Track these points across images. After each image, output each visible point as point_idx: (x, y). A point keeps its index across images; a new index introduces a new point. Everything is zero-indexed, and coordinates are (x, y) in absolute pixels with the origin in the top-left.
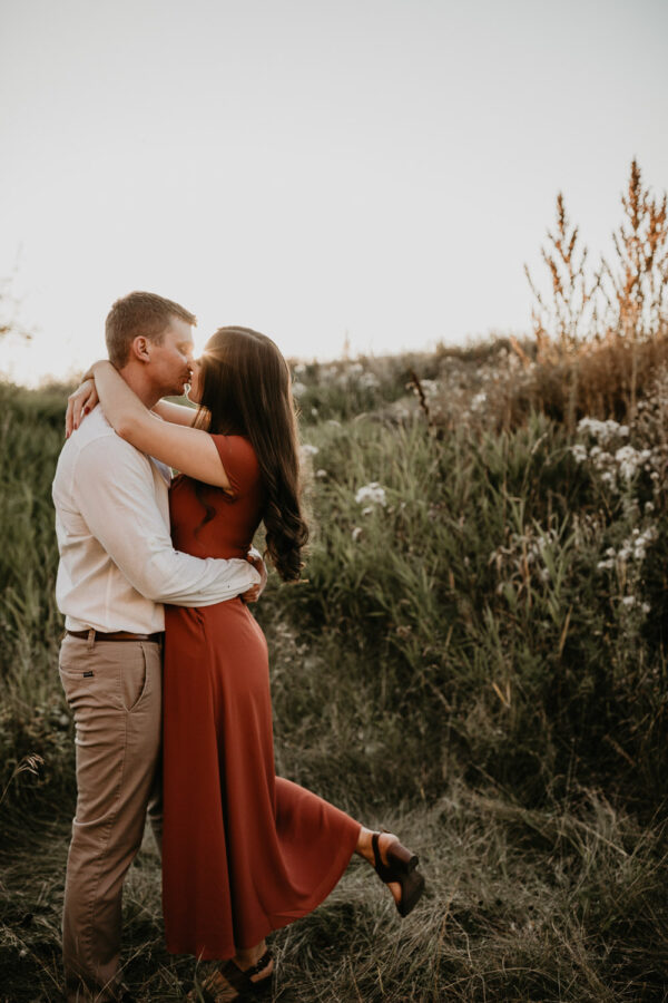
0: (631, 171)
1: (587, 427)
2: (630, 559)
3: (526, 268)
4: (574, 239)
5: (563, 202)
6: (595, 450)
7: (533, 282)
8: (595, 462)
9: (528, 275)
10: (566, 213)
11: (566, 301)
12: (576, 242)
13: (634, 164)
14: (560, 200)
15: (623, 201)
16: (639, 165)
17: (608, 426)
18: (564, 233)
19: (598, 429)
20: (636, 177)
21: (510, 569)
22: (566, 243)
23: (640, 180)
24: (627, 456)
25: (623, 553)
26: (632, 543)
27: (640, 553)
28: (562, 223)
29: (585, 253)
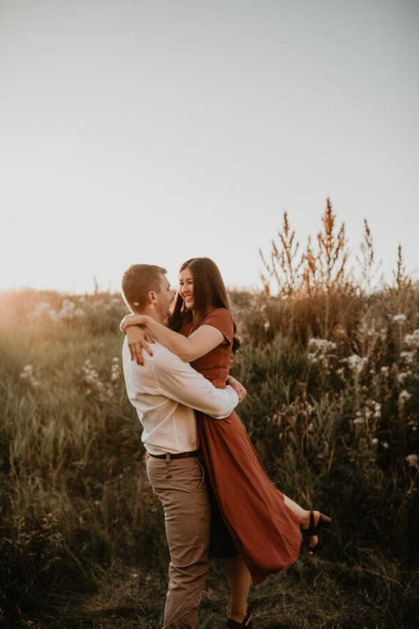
1: (314, 343)
2: (372, 419)
3: (260, 251)
4: (292, 237)
6: (322, 356)
7: (264, 257)
8: (323, 363)
9: (261, 255)
10: (288, 223)
11: (285, 271)
12: (293, 239)
14: (285, 215)
15: (323, 219)
16: (331, 201)
17: (324, 343)
18: (287, 234)
19: (322, 344)
20: (329, 207)
21: (285, 423)
22: (287, 240)
23: (331, 209)
25: (368, 414)
26: (372, 409)
27: (377, 414)
28: (286, 228)
29: (298, 245)
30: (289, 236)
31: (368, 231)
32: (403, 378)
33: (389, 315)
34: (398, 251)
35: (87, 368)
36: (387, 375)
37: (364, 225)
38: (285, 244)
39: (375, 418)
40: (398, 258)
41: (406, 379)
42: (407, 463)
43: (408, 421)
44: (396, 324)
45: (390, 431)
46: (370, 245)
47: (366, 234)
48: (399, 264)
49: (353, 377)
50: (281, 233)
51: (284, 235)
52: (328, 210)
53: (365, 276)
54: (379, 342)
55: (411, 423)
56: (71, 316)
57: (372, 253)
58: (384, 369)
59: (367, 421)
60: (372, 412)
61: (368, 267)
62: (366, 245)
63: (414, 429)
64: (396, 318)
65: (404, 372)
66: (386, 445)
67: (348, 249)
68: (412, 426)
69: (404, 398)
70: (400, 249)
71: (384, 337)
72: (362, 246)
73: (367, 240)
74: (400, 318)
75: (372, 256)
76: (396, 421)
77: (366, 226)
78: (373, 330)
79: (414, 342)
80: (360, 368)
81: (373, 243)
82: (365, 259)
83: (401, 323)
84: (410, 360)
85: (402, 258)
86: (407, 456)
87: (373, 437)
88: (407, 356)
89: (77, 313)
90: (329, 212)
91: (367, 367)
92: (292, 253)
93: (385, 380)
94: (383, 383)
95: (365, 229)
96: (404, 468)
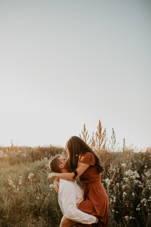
0: (99, 122)
2: (113, 203)
4: (87, 133)
5: (85, 126)
10: (86, 128)
13: (100, 121)
14: (84, 126)
15: (98, 128)
18: (85, 132)
20: (100, 123)
22: (85, 134)
24: (108, 181)
25: (111, 201)
26: (113, 199)
27: (114, 201)
28: (85, 130)
29: (89, 136)
30: (86, 133)
31: (114, 132)
32: (124, 187)
33: (120, 163)
34: (123, 141)
35: (10, 179)
36: (118, 186)
37: (112, 130)
38: (84, 136)
39: (114, 202)
40: (124, 143)
41: (126, 188)
42: (125, 219)
43: (125, 203)
44: (123, 167)
45: (119, 206)
46: (114, 137)
47: (113, 133)
48: (124, 145)
49: (107, 186)
50: (83, 132)
51: (84, 132)
52: (99, 125)
53: (112, 148)
54: (117, 173)
55: (126, 204)
56: (2, 157)
57: (115, 140)
58: (117, 184)
59: (111, 203)
60: (112, 200)
61: (114, 145)
62: (113, 137)
63: (127, 206)
64: (123, 165)
65: (125, 185)
66: (117, 212)
67: (107, 138)
68: (127, 205)
69: (124, 195)
70: (124, 140)
71: (118, 172)
72: (112, 137)
73: (113, 135)
74: (124, 165)
75: (115, 141)
76: (122, 203)
77: (113, 131)
78: (114, 169)
79: (128, 174)
80: (109, 184)
81: (115, 136)
82: (113, 142)
83: (124, 167)
84: (127, 181)
85: (125, 143)
86: (125, 216)
87: (113, 209)
88: (126, 179)
89: (4, 156)
90: (100, 125)
91: (112, 183)
92: (87, 139)
93: (118, 188)
94: (117, 189)
95: (112, 132)
96: (124, 221)
